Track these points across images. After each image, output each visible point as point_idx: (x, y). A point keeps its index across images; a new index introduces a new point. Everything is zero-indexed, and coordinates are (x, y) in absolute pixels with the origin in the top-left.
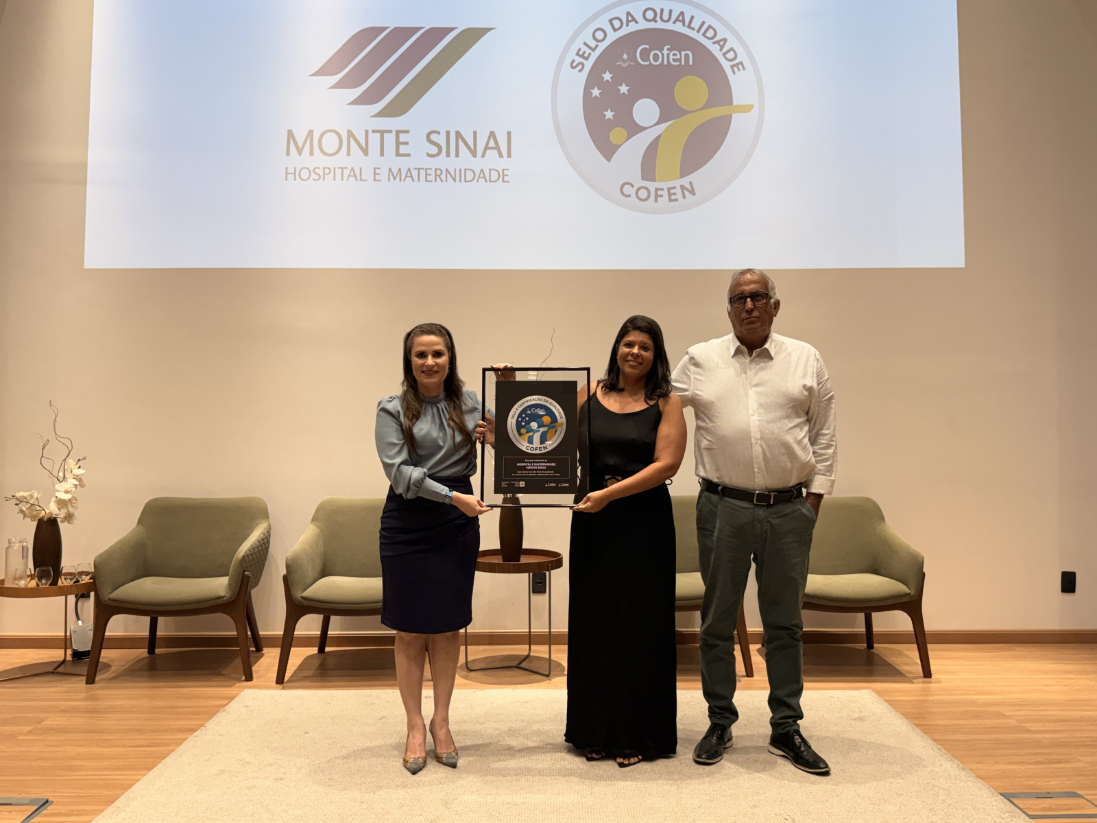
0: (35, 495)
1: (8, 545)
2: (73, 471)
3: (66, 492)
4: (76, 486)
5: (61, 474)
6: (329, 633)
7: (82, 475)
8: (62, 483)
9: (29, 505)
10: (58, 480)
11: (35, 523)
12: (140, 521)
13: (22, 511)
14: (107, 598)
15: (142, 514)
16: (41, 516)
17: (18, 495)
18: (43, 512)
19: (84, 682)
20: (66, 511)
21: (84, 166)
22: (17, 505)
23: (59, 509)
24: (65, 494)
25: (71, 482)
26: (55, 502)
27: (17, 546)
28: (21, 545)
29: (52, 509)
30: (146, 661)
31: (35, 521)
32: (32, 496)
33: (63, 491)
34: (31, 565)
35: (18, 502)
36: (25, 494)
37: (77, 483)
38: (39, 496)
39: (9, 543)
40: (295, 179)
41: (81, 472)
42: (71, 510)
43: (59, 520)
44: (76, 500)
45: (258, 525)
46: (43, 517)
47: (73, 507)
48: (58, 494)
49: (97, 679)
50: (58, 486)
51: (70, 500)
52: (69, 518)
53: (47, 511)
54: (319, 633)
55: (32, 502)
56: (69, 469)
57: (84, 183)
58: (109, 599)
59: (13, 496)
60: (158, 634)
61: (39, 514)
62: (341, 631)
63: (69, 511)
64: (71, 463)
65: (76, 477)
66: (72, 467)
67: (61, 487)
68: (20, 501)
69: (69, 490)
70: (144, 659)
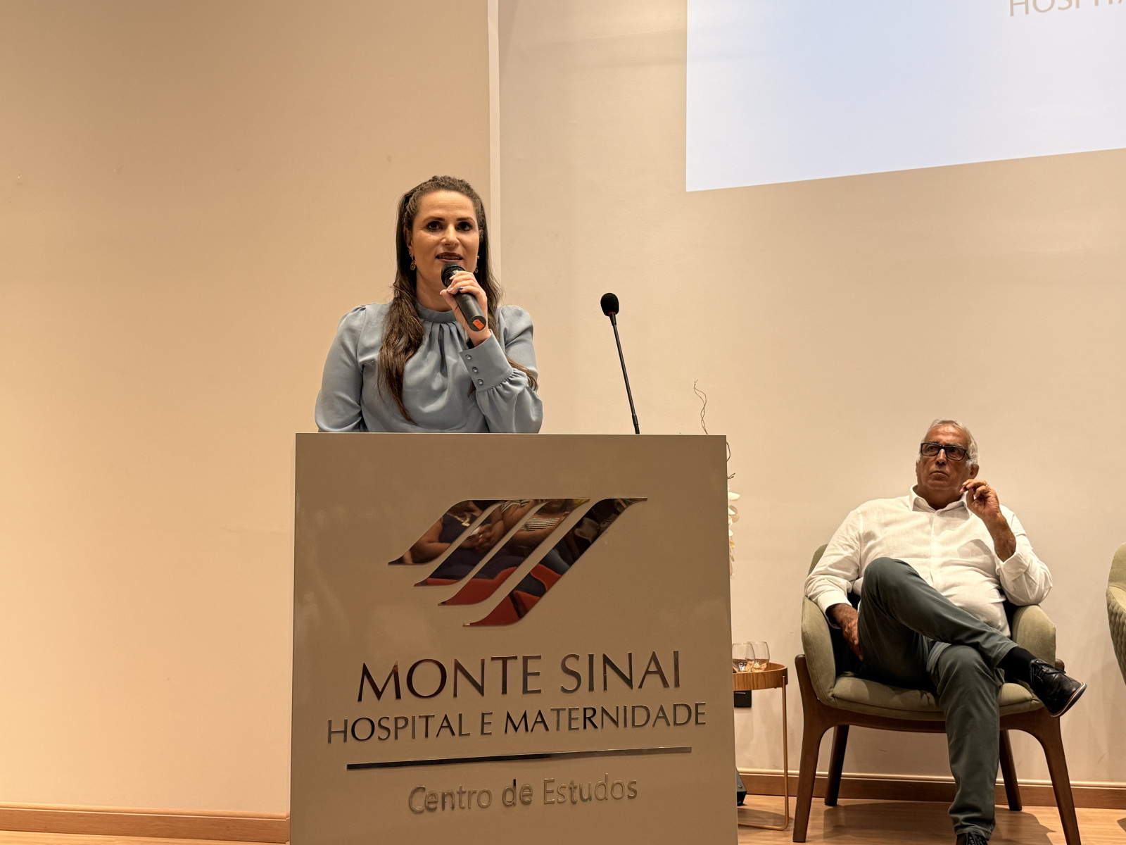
14: (830, 694)
21: (681, 36)
40: (1027, 12)
57: (683, 61)
58: (833, 696)
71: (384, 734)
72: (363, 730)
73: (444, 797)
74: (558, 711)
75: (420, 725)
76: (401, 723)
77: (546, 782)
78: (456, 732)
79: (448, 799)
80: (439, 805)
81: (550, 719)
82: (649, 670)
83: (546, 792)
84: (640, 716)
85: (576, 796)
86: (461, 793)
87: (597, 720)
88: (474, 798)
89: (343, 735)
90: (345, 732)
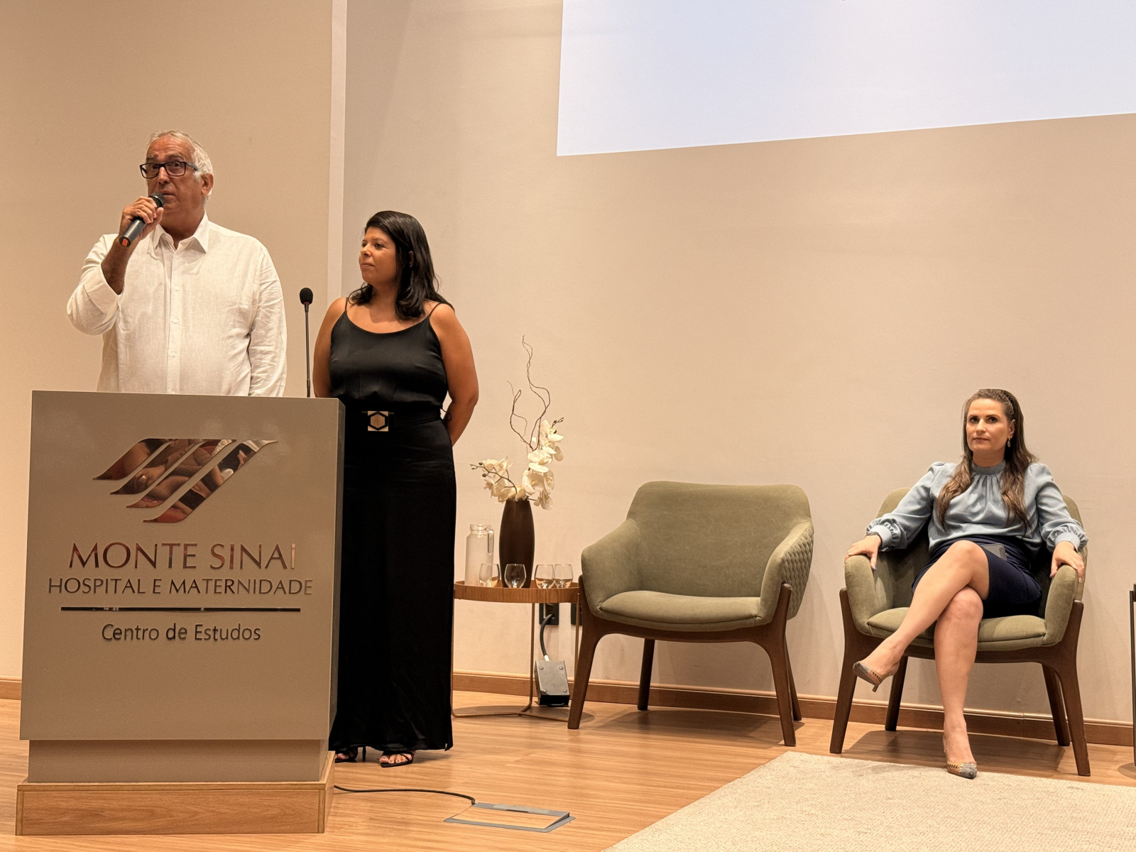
0: (505, 465)
1: (470, 532)
2: (549, 436)
3: (542, 464)
4: (551, 455)
5: (535, 439)
6: (902, 704)
7: (559, 441)
8: (536, 452)
9: (498, 477)
10: (531, 447)
11: (501, 507)
12: (631, 514)
13: (490, 486)
14: (598, 607)
15: (633, 503)
16: (510, 495)
17: (487, 462)
18: (514, 489)
19: (567, 727)
20: (541, 489)
22: (484, 476)
23: (533, 486)
24: (540, 466)
25: (547, 451)
26: (528, 476)
27: (480, 534)
28: (486, 533)
29: (524, 486)
30: (636, 716)
31: (502, 501)
32: (501, 466)
33: (537, 461)
34: (497, 560)
35: (486, 473)
36: (494, 462)
37: (553, 452)
38: (509, 466)
39: (472, 530)
41: (557, 437)
42: (548, 488)
43: (532, 503)
44: (553, 476)
45: (794, 526)
46: (514, 497)
47: (548, 485)
48: (531, 466)
49: (580, 726)
50: (530, 456)
51: (545, 474)
52: (544, 500)
53: (518, 490)
54: (887, 703)
55: (501, 474)
56: (544, 433)
58: (600, 609)
59: (481, 464)
60: (652, 684)
61: (508, 491)
62: (921, 702)
63: (545, 489)
64: (546, 424)
65: (552, 444)
66: (548, 431)
67: (536, 457)
68: (488, 471)
69: (545, 461)
70: (635, 713)
71: (86, 589)
72: (72, 586)
73: (126, 630)
74: (207, 580)
75: (111, 585)
76: (98, 583)
77: (197, 626)
78: (136, 590)
79: (129, 633)
80: (122, 636)
81: (202, 586)
82: (274, 556)
83: (196, 632)
84: (266, 587)
85: (218, 636)
86: (138, 629)
87: (234, 588)
88: (147, 634)
89: (58, 588)
90: (60, 586)
